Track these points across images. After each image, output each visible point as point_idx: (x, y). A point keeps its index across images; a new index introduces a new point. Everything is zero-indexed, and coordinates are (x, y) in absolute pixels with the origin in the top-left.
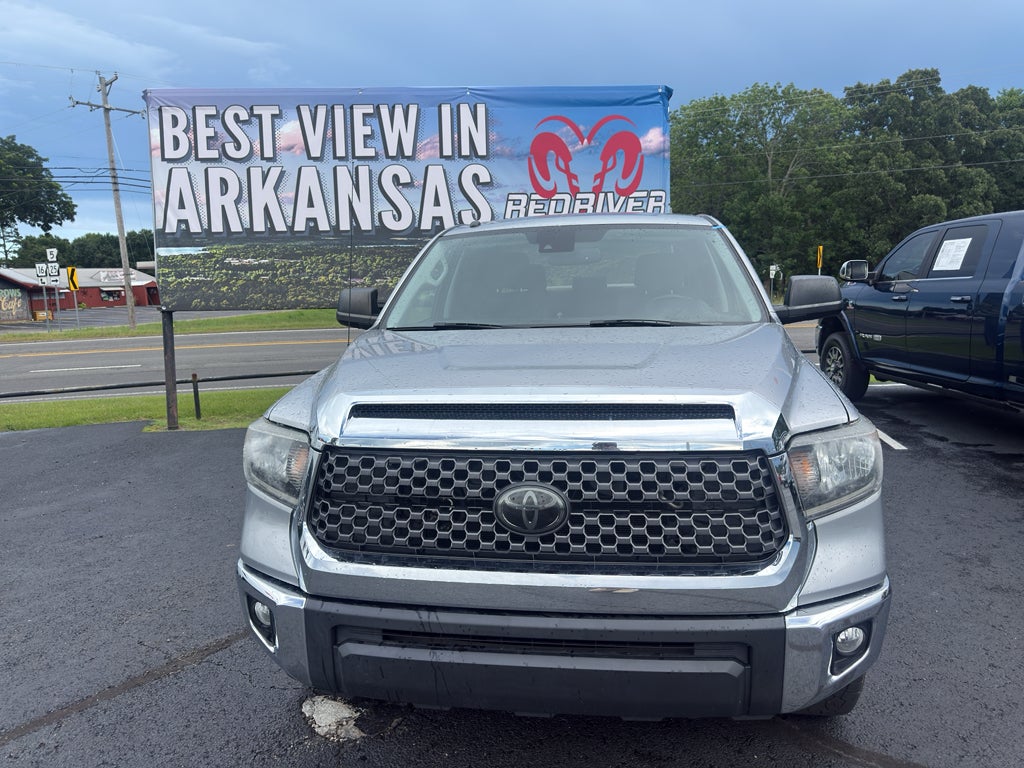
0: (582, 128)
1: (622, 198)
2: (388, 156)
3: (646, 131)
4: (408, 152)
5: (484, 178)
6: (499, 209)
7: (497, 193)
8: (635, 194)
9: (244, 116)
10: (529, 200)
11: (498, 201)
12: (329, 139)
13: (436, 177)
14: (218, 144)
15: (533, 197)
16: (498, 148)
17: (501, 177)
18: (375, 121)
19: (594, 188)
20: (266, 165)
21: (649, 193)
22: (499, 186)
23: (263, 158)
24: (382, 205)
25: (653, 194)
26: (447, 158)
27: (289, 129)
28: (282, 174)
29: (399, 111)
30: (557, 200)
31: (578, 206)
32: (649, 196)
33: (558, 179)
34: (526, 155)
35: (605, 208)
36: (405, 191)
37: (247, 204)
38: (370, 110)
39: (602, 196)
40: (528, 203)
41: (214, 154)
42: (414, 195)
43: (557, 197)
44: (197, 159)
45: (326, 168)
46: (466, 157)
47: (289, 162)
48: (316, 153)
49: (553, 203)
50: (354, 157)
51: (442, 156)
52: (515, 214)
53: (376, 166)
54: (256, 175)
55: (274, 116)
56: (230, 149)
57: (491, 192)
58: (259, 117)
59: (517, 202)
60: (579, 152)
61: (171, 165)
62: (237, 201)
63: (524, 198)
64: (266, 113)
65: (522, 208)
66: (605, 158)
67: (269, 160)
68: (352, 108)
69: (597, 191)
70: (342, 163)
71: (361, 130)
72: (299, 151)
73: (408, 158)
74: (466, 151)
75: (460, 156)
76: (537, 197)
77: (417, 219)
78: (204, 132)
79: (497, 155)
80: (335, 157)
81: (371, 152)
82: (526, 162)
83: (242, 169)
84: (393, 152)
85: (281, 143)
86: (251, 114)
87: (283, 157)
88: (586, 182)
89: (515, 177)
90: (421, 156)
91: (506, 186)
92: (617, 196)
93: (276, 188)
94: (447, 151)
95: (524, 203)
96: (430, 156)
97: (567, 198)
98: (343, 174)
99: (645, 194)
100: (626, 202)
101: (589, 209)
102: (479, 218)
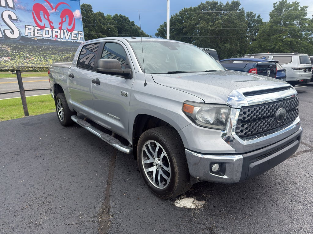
0: (52, 4)
1: (70, 33)
3: (75, 10)
5: (14, 17)
6: (22, 31)
7: (21, 24)
8: (74, 32)
10: (34, 29)
11: (21, 28)
16: (18, 6)
17: (21, 18)
19: (59, 27)
21: (78, 32)
22: (21, 21)
25: (79, 32)
30: (46, 30)
31: (54, 34)
32: (78, 33)
34: (31, 11)
35: (64, 35)
39: (62, 31)
43: (45, 29)
46: (4, 7)
49: (44, 31)
52: (29, 33)
57: (18, 23)
59: (29, 29)
60: (52, 13)
63: (32, 28)
65: (32, 32)
69: (60, 28)
74: (3, 4)
76: (38, 28)
79: (18, 8)
82: (31, 14)
88: (56, 25)
89: (28, 19)
91: (24, 22)
92: (68, 32)
97: (50, 30)
99: (77, 32)
100: (71, 34)
101: (58, 34)
102: (14, 33)
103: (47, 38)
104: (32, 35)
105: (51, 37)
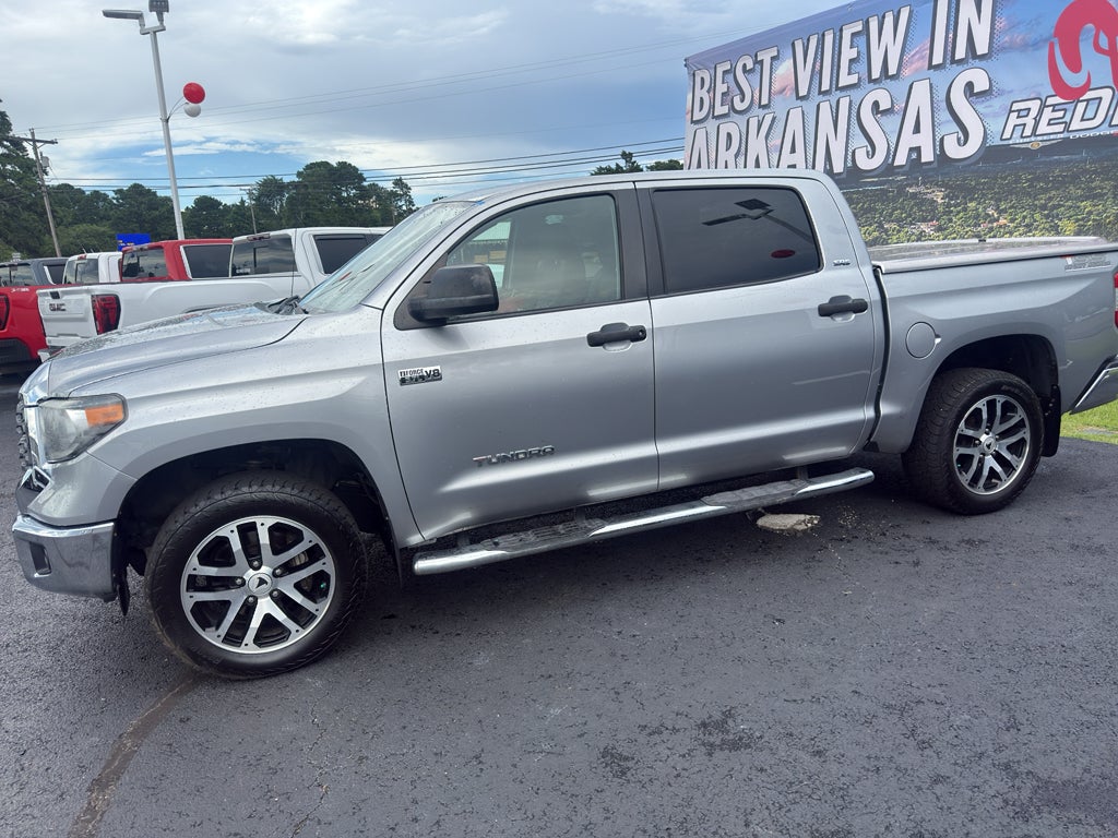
2: (871, 81)
4: (892, 70)
5: (981, 84)
6: (995, 127)
7: (997, 104)
9: (750, 66)
10: (1043, 106)
11: (996, 115)
12: (817, 73)
13: (921, 94)
14: (729, 98)
15: (1051, 101)
16: (1007, 39)
17: (1006, 80)
18: (863, 39)
20: (761, 112)
22: (1001, 93)
23: (760, 106)
24: (859, 141)
26: (938, 67)
27: (785, 67)
28: (774, 119)
29: (889, 20)
30: (1088, 100)
34: (1045, 40)
36: (884, 120)
37: (743, 158)
38: (858, 27)
40: (1040, 112)
41: (725, 109)
42: (892, 122)
43: (1089, 95)
44: (714, 117)
45: (810, 107)
46: (960, 62)
47: (779, 107)
48: (803, 92)
49: (1081, 107)
50: (838, 88)
51: (930, 67)
52: (1019, 130)
54: (754, 123)
55: (773, 58)
56: (737, 100)
57: (987, 104)
58: (762, 62)
59: (1022, 113)
62: (736, 156)
63: (1035, 106)
64: (766, 57)
65: (1030, 121)
67: (765, 107)
68: (841, 30)
70: (827, 97)
71: (848, 53)
72: (790, 93)
73: (893, 77)
74: (960, 53)
75: (953, 61)
76: (1058, 100)
77: (892, 153)
78: (721, 88)
79: (1003, 49)
80: (820, 93)
81: (853, 79)
82: (1045, 52)
83: (741, 120)
84: (876, 74)
85: (776, 87)
86: (756, 62)
87: (777, 99)
89: (1027, 76)
90: (906, 72)
91: (1011, 92)
93: (767, 138)
94: (937, 59)
95: (1033, 113)
96: (917, 70)
97: (1106, 95)
98: (825, 108)
102: (965, 144)
103: (1088, 134)
104: (1028, 132)
105: (1106, 124)
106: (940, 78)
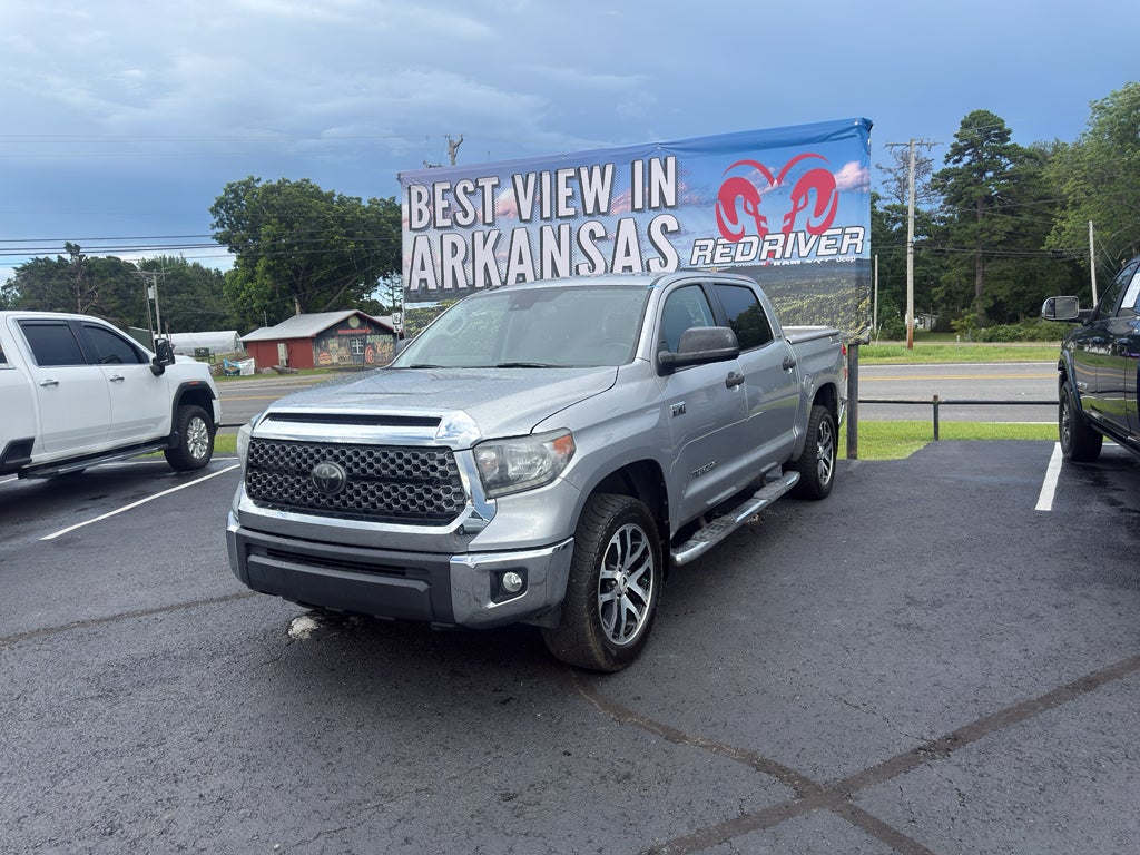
0: (771, 170)
1: (814, 237)
2: (586, 214)
3: (840, 167)
4: (603, 208)
5: (672, 226)
6: (685, 256)
7: (684, 240)
8: (828, 232)
9: (471, 188)
10: (716, 245)
11: (685, 248)
12: (538, 203)
13: (628, 229)
14: (451, 213)
15: (720, 241)
16: (687, 197)
17: (689, 225)
18: (577, 182)
19: (784, 228)
20: (486, 229)
21: (843, 230)
22: (687, 233)
23: (484, 223)
24: (580, 259)
25: (848, 231)
26: (639, 210)
27: (506, 195)
28: (499, 236)
29: (597, 171)
30: (744, 243)
31: (767, 248)
32: (843, 233)
33: (746, 222)
34: (714, 201)
35: (796, 248)
36: (600, 244)
37: (471, 264)
38: (572, 173)
39: (792, 236)
40: (715, 248)
41: (448, 222)
42: (607, 247)
43: (744, 240)
44: (435, 227)
45: (534, 229)
46: (655, 209)
47: (504, 226)
48: (526, 216)
49: (741, 246)
50: (557, 217)
51: (633, 210)
52: (702, 259)
53: (575, 224)
54: (479, 238)
55: (494, 186)
56: (460, 216)
57: (679, 239)
58: (483, 187)
59: (703, 248)
60: (768, 193)
61: (416, 234)
62: (464, 262)
63: (711, 244)
64: (488, 184)
65: (708, 253)
66: (795, 198)
67: (489, 224)
68: (557, 173)
69: (786, 231)
70: (548, 223)
71: (564, 192)
72: (513, 216)
73: (604, 214)
74: (655, 202)
75: (650, 208)
76: (724, 241)
77: (610, 269)
78: (441, 204)
79: (685, 204)
80: (542, 218)
81: (571, 212)
82: (714, 208)
83: (468, 233)
84: (590, 209)
85: (499, 209)
86: (477, 186)
87: (501, 220)
88: (775, 224)
89: (703, 224)
90: (615, 211)
91: (694, 233)
92: (808, 235)
93: (494, 249)
94: (639, 205)
95: (710, 248)
96: (623, 211)
97: (755, 240)
98: (548, 232)
99: (839, 231)
100: (818, 241)
101: (779, 249)
102: (666, 265)
103: (743, 264)
104: (708, 261)
105: (757, 259)
106: (643, 219)
